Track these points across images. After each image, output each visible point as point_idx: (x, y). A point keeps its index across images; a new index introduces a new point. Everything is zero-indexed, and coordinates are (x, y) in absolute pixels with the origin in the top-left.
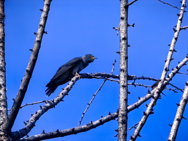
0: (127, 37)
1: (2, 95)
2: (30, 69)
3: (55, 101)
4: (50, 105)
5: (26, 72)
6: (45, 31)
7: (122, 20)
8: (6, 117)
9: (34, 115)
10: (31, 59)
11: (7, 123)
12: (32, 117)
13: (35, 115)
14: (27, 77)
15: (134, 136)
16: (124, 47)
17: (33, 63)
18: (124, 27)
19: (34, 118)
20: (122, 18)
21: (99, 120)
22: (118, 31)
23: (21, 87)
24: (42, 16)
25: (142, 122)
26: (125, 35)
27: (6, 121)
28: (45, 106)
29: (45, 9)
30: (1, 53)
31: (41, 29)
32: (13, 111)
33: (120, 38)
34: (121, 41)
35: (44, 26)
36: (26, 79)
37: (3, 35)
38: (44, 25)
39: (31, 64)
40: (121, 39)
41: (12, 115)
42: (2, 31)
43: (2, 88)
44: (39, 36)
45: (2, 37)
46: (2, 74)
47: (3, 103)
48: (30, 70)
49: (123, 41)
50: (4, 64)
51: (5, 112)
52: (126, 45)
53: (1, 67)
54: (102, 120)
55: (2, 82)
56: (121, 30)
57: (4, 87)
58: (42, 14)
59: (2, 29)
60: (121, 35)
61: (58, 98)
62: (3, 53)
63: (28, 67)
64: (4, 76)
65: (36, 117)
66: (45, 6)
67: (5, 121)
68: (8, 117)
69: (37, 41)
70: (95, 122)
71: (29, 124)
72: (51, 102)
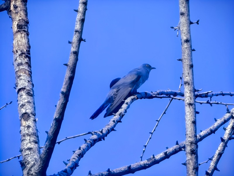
0: (190, 39)
1: (31, 127)
2: (66, 89)
3: (104, 132)
4: (97, 137)
5: (61, 95)
6: (83, 38)
7: (182, 16)
8: (37, 156)
9: (76, 152)
10: (67, 77)
11: (40, 164)
12: (74, 154)
13: (78, 152)
14: (63, 101)
15: (210, 170)
16: (187, 52)
17: (69, 81)
18: (185, 26)
19: (78, 156)
20: (182, 14)
21: (163, 152)
22: (178, 30)
23: (56, 115)
24: (78, 19)
25: (219, 150)
26: (188, 36)
27: (39, 162)
28: (91, 140)
29: (81, 8)
30: (27, 72)
31: (78, 36)
32: (47, 148)
33: (181, 40)
34: (183, 44)
35: (80, 32)
36: (62, 103)
37: (27, 47)
38: (81, 30)
39: (67, 84)
40: (183, 41)
41: (46, 153)
42: (27, 42)
43: (30, 118)
44: (75, 46)
45: (26, 50)
46: (29, 99)
47: (33, 138)
48: (66, 92)
49: (185, 44)
50: (31, 86)
51: (36, 149)
52: (190, 49)
53: (29, 90)
54: (168, 153)
55: (30, 110)
56: (181, 29)
57: (33, 117)
58: (78, 15)
59: (26, 39)
60: (182, 37)
61: (108, 127)
62: (29, 71)
63: (63, 87)
64: (32, 102)
65: (79, 154)
66: (80, 5)
67: (37, 162)
68: (40, 156)
69: (72, 52)
70: (157, 155)
71: (70, 164)
72: (99, 132)
